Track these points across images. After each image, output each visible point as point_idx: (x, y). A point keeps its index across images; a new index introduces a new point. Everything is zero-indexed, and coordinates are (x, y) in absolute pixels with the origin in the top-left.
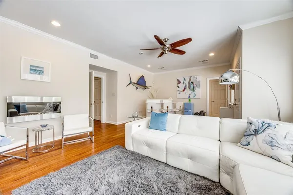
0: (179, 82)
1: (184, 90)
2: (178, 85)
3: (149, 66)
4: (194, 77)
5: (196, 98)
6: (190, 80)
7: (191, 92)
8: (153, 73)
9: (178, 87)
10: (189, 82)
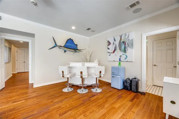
0: (109, 43)
1: (114, 52)
2: (109, 47)
3: (73, 28)
4: (126, 35)
5: (127, 61)
6: (121, 39)
7: (121, 53)
8: (88, 38)
9: (109, 49)
10: (120, 41)
